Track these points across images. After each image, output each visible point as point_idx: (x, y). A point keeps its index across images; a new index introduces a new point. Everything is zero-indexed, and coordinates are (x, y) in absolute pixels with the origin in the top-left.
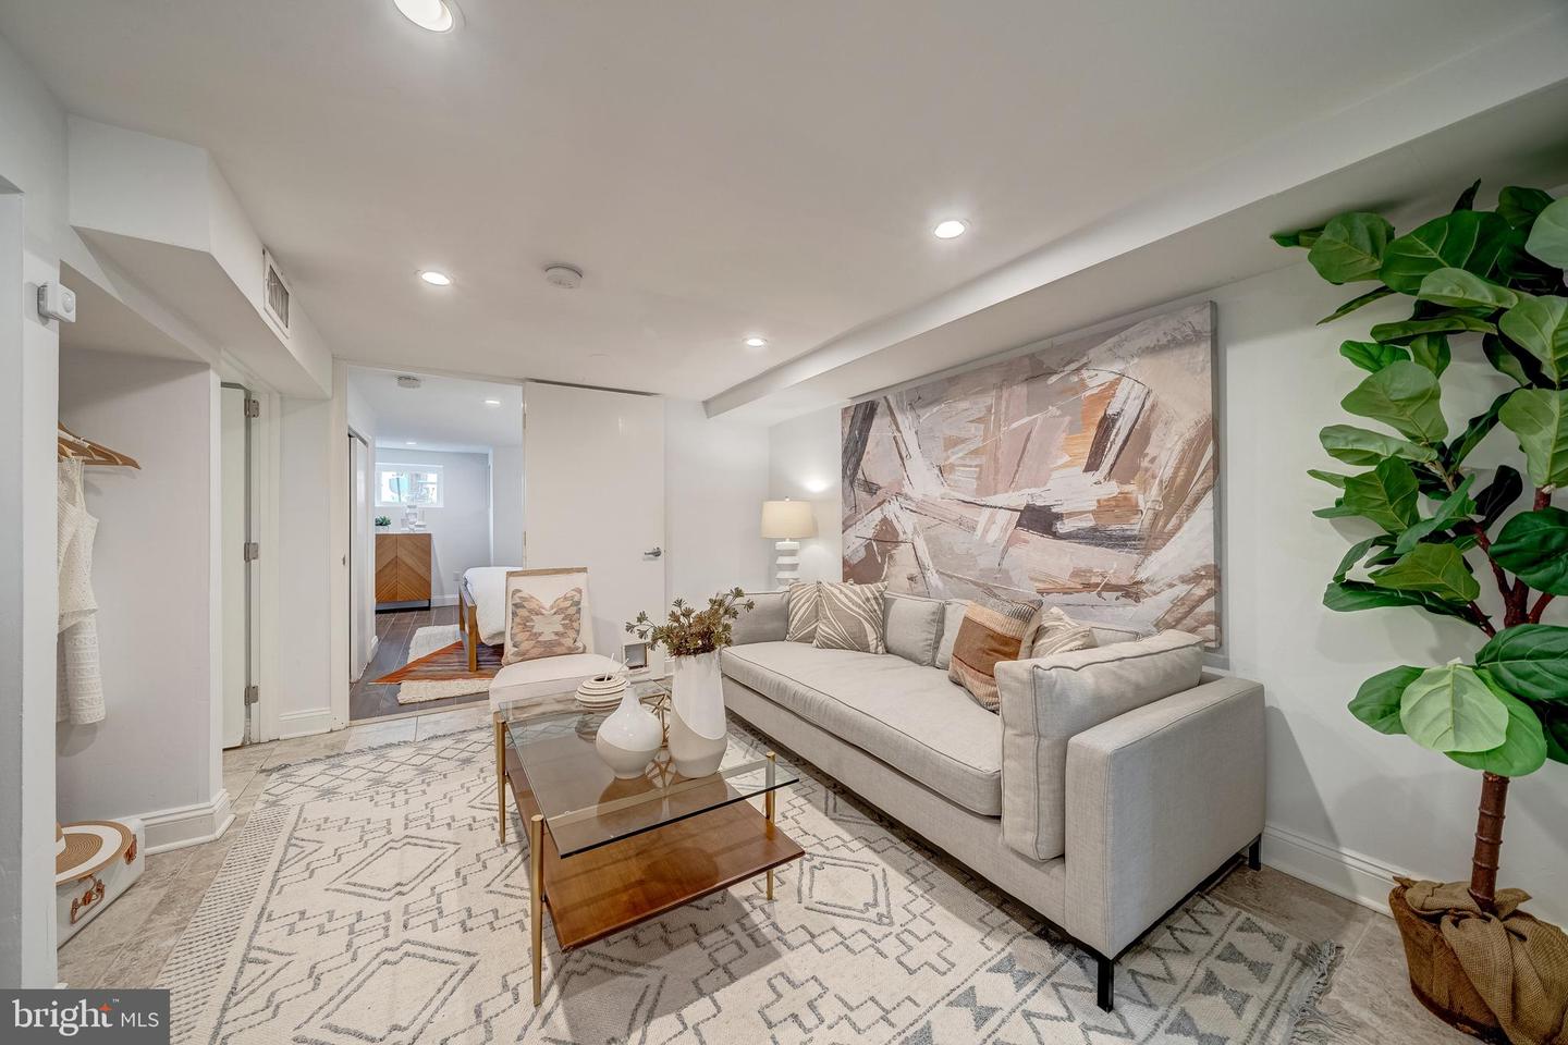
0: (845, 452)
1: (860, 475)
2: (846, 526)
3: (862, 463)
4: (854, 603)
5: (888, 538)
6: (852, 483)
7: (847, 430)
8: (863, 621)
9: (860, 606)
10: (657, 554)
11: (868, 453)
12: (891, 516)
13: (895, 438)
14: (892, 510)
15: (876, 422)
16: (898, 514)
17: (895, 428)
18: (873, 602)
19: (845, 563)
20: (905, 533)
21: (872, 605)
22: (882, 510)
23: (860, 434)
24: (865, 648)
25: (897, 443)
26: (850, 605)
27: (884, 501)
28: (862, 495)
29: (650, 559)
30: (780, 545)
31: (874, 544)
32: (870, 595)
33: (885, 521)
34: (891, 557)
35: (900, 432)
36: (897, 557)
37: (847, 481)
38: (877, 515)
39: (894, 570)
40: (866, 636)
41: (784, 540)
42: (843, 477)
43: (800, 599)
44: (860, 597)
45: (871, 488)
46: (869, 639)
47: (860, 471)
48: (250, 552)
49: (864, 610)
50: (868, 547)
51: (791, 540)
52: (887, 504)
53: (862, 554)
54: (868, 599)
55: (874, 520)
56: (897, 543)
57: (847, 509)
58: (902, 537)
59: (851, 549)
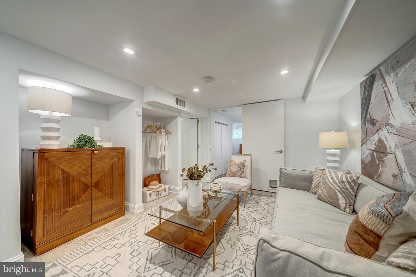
0: (362, 105)
1: (368, 116)
2: (363, 144)
3: (369, 109)
4: (334, 182)
5: (381, 151)
6: (365, 120)
7: (363, 93)
8: (337, 192)
9: (337, 184)
10: (281, 152)
11: (372, 103)
12: (383, 138)
13: (384, 91)
14: (384, 134)
15: (375, 85)
16: (386, 137)
17: (384, 85)
18: (347, 184)
19: (362, 162)
20: (390, 147)
21: (345, 185)
22: (378, 134)
23: (368, 94)
24: (337, 206)
25: (385, 94)
26: (332, 182)
27: (379, 129)
28: (370, 126)
29: (278, 153)
30: (328, 151)
31: (375, 153)
32: (344, 179)
33: (380, 141)
34: (383, 161)
35: (387, 87)
36: (386, 162)
37: (363, 120)
38: (376, 137)
39: (385, 170)
40: (338, 200)
41: (331, 149)
42: (361, 118)
43: (317, 175)
44: (338, 180)
45: (373, 122)
46: (340, 202)
47: (368, 114)
48: (198, 147)
49: (339, 187)
50: (372, 155)
51: (334, 149)
52: (381, 130)
53: (369, 158)
54: (343, 182)
55: (374, 140)
56: (386, 153)
57: (363, 134)
58: (389, 150)
59: (365, 155)
